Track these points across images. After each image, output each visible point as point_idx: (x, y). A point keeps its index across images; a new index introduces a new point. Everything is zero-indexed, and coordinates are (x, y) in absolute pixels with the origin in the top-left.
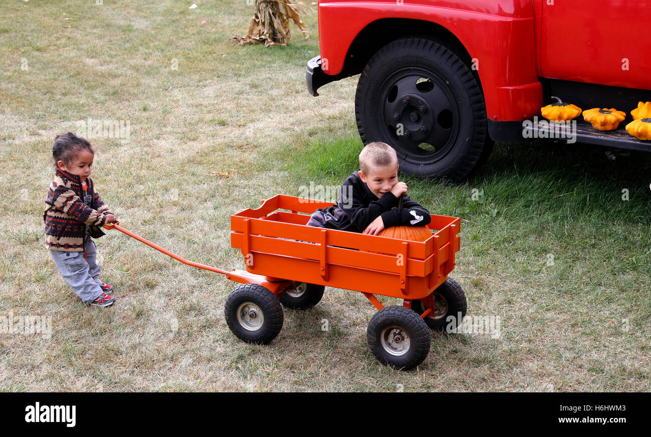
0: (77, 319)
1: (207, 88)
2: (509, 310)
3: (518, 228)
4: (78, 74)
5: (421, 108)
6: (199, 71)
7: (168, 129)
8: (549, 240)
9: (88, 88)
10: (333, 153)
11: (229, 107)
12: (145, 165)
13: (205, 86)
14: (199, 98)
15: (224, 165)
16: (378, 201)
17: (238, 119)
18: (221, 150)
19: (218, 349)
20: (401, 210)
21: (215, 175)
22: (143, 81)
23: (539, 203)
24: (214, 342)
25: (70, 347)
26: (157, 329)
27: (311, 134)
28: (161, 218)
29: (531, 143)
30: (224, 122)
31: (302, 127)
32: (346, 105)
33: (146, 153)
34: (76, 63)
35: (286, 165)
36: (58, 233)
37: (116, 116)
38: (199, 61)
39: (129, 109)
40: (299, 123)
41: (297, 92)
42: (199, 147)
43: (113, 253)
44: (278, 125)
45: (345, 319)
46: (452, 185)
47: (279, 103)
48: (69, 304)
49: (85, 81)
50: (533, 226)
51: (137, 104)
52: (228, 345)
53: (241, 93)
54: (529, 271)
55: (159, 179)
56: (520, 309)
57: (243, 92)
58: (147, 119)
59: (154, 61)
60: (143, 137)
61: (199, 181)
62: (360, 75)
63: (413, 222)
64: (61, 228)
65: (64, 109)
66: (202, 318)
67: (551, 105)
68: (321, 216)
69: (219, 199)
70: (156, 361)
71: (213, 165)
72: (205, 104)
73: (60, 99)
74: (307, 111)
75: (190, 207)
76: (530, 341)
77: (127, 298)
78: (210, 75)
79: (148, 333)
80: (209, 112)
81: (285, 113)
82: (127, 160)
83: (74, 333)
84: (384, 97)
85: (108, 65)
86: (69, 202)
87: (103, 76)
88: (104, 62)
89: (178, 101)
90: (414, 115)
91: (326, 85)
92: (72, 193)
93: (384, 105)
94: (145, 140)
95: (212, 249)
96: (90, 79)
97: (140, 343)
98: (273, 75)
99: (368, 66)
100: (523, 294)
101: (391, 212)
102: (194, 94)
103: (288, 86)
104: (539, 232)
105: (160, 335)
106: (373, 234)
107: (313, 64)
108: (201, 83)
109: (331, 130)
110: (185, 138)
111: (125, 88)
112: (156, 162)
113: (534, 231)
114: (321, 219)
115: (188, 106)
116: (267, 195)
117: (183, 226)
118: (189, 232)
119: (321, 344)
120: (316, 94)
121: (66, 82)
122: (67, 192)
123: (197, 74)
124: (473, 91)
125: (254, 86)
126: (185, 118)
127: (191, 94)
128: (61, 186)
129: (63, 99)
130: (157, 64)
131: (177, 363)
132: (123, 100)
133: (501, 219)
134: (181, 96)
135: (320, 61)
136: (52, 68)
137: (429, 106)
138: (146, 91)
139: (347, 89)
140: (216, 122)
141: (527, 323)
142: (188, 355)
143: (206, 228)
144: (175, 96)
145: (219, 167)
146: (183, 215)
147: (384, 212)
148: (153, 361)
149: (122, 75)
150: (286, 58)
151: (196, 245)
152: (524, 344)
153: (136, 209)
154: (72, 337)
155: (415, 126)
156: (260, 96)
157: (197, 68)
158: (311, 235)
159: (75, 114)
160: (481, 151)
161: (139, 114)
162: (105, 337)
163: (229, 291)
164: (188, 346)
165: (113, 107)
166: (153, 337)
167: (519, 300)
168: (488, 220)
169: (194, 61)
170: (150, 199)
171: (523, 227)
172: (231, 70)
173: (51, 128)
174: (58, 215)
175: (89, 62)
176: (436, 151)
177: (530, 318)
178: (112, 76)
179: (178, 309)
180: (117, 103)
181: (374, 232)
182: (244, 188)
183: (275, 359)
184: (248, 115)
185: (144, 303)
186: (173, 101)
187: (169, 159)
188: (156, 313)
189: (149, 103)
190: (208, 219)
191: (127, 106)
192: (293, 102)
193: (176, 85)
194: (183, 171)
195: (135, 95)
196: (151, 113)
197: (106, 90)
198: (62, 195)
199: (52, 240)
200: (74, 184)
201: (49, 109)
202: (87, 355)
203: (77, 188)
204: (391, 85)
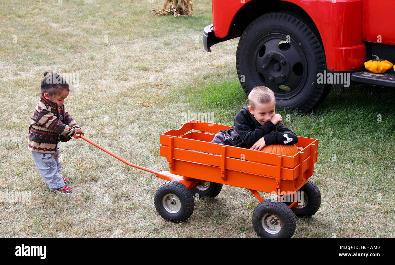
0: (44, 201)
1: (134, 45)
2: (340, 201)
3: (347, 145)
4: (47, 34)
5: (282, 61)
6: (129, 33)
7: (107, 73)
8: (369, 154)
9: (54, 44)
10: (220, 91)
11: (149, 58)
12: (92, 97)
13: (133, 44)
14: (129, 51)
15: (145, 98)
16: (261, 127)
17: (155, 66)
18: (144, 87)
19: (140, 224)
20: (278, 134)
21: (139, 104)
22: (90, 39)
23: (362, 128)
24: (137, 219)
25: (39, 221)
26: (99, 209)
27: (205, 78)
28: (102, 133)
29: (357, 86)
30: (146, 69)
31: (199, 72)
32: (229, 58)
33: (92, 89)
34: (45, 26)
35: (188, 99)
36: (40, 140)
37: (72, 63)
38: (129, 26)
39: (81, 59)
40: (198, 70)
41: (196, 49)
42: (129, 85)
43: (69, 157)
44: (183, 71)
45: (227, 205)
46: (302, 114)
47: (184, 56)
48: (39, 191)
49: (52, 39)
50: (358, 144)
51: (86, 55)
52: (147, 221)
53: (158, 49)
54: (354, 175)
55: (101, 107)
56: (347, 201)
57: (159, 48)
58: (94, 65)
59: (99, 25)
60: (90, 78)
61: (129, 109)
62: (240, 38)
63: (285, 142)
64: (42, 137)
65: (36, 58)
66: (129, 202)
67: (371, 61)
68: (222, 136)
69: (142, 121)
70: (97, 231)
71: (138, 98)
72: (133, 56)
73: (34, 51)
74: (203, 62)
75: (122, 126)
76: (354, 223)
77: (78, 188)
78: (137, 36)
79: (93, 212)
80: (136, 61)
81: (188, 63)
82: (80, 93)
83: (42, 211)
84: (256, 53)
85: (67, 28)
86: (50, 120)
87: (64, 35)
88: (65, 26)
89: (114, 54)
90: (276, 66)
91: (216, 44)
92: (52, 114)
93: (256, 59)
94: (92, 79)
95: (137, 155)
96: (55, 37)
97: (87, 219)
98: (180, 36)
99: (245, 32)
100: (350, 191)
101: (270, 134)
102: (126, 49)
103: (190, 44)
104: (362, 148)
105: (100, 213)
106: (257, 149)
107: (208, 29)
108: (130, 42)
109: (219, 75)
110: (119, 79)
111: (79, 44)
112: (99, 95)
113: (358, 147)
114: (222, 138)
115: (121, 57)
116: (174, 119)
117: (117, 139)
118: (121, 144)
119: (210, 222)
120: (209, 50)
121: (38, 40)
122: (48, 114)
123: (127, 35)
124: (317, 50)
125: (167, 44)
126: (119, 65)
127: (124, 48)
128: (44, 110)
129: (36, 51)
130: (100, 28)
131: (112, 233)
132: (77, 52)
133: (335, 138)
134: (117, 50)
135: (213, 28)
136: (28, 29)
137: (287, 60)
138: (93, 47)
139: (230, 47)
140: (141, 69)
141: (352, 211)
142: (120, 227)
143: (133, 141)
144: (112, 50)
145: (142, 99)
146: (117, 131)
147: (266, 134)
148: (96, 231)
149: (76, 35)
150: (189, 25)
151: (126, 152)
152: (350, 225)
153: (85, 127)
154: (41, 214)
155: (277, 73)
156: (171, 51)
157: (127, 31)
158: (215, 149)
159: (44, 61)
160: (322, 91)
161: (88, 62)
162: (63, 214)
163: (148, 184)
164: (120, 221)
165: (70, 57)
166: (96, 215)
167: (347, 194)
168: (327, 139)
169: (126, 26)
170: (95, 120)
171: (350, 144)
172: (151, 33)
173: (28, 70)
174: (40, 128)
175: (54, 25)
176: (291, 91)
177: (355, 207)
178: (70, 35)
179: (113, 196)
180: (73, 54)
181: (258, 148)
182: (159, 114)
183: (179, 231)
184: (162, 63)
185: (90, 191)
186: (111, 53)
187: (108, 93)
188: (98, 199)
189: (95, 54)
190: (134, 134)
191: (80, 56)
192: (193, 55)
193: (114, 42)
194: (117, 102)
195: (86, 49)
196: (97, 61)
197: (66, 45)
198: (45, 115)
199: (35, 145)
200: (53, 108)
201: (26, 58)
202: (51, 226)
203: (54, 111)
204: (261, 45)
